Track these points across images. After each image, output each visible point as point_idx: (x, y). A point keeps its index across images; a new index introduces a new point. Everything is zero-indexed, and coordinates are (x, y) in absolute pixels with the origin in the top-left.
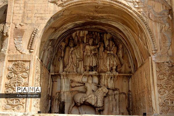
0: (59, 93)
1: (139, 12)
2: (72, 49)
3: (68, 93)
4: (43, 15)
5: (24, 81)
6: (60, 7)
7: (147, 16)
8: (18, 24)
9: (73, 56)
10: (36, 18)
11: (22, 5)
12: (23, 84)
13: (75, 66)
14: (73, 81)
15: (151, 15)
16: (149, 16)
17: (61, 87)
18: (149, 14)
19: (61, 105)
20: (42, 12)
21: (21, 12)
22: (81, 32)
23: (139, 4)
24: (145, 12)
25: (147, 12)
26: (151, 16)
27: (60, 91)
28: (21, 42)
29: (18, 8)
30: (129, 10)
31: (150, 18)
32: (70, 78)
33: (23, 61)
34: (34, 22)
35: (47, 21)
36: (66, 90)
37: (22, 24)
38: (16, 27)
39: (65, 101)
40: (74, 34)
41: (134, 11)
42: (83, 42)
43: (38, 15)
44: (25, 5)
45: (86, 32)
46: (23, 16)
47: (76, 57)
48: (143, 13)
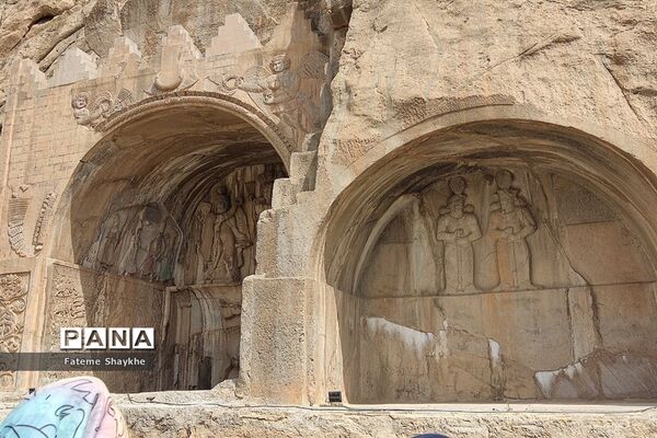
0: (199, 334)
1: (275, 114)
2: (220, 219)
3: (217, 333)
4: (66, 159)
5: (17, 319)
6: (99, 134)
7: (295, 122)
8: (17, 188)
9: (223, 237)
10: (51, 169)
11: (27, 142)
12: (14, 326)
13: (229, 262)
14: (225, 303)
15: (304, 118)
16: (299, 121)
17: (202, 320)
18: (300, 116)
19: (203, 367)
20: (65, 151)
21: (25, 157)
22: (248, 168)
23: (278, 91)
24: (291, 113)
25: (296, 112)
26: (303, 123)
27: (199, 331)
28: (22, 229)
29: (20, 150)
30: (250, 114)
31: (301, 126)
32: (218, 295)
33: (18, 274)
34: (47, 178)
35: (72, 171)
36: (214, 327)
37: (24, 186)
38: (13, 197)
39: (213, 356)
40: (230, 179)
41: (261, 116)
42: (254, 197)
43: (55, 160)
44: (32, 141)
45: (260, 169)
46: (28, 169)
47: (234, 237)
48: (284, 117)
